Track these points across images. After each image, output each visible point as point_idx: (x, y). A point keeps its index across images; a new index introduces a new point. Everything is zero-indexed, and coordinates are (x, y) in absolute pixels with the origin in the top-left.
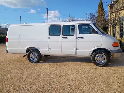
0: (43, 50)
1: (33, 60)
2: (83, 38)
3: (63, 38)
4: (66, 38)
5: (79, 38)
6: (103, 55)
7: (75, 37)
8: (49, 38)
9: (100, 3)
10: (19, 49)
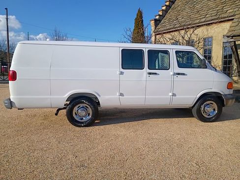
0: (107, 97)
1: (80, 121)
2: (184, 74)
3: (150, 74)
4: (156, 74)
5: (179, 74)
6: (212, 104)
7: (171, 73)
8: (122, 73)
9: (137, 15)
10: (48, 97)
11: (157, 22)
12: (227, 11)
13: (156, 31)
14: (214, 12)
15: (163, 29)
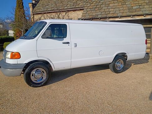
11: (34, 6)
12: (79, 4)
13: (34, 11)
14: (72, 3)
15: (39, 11)
